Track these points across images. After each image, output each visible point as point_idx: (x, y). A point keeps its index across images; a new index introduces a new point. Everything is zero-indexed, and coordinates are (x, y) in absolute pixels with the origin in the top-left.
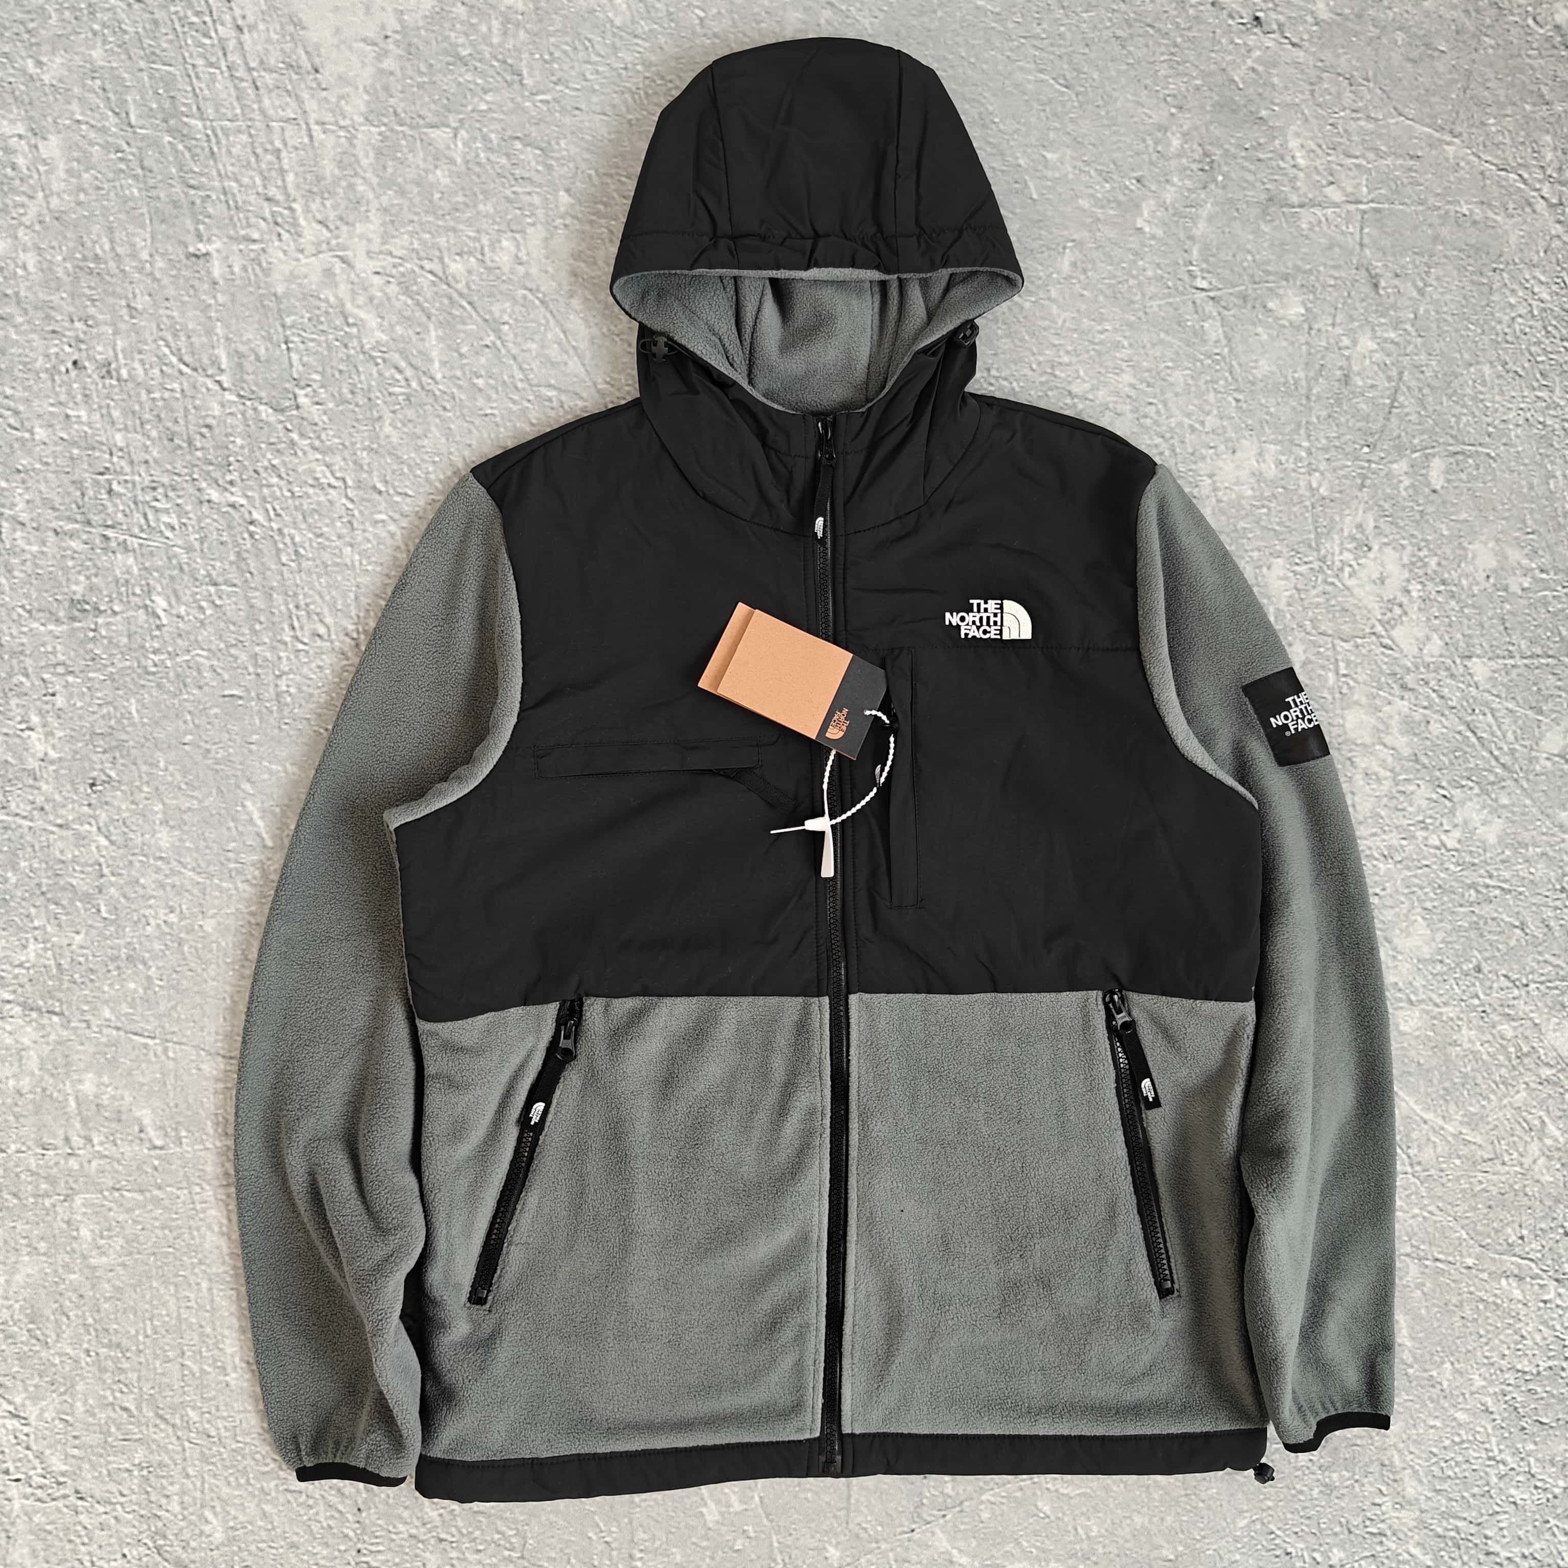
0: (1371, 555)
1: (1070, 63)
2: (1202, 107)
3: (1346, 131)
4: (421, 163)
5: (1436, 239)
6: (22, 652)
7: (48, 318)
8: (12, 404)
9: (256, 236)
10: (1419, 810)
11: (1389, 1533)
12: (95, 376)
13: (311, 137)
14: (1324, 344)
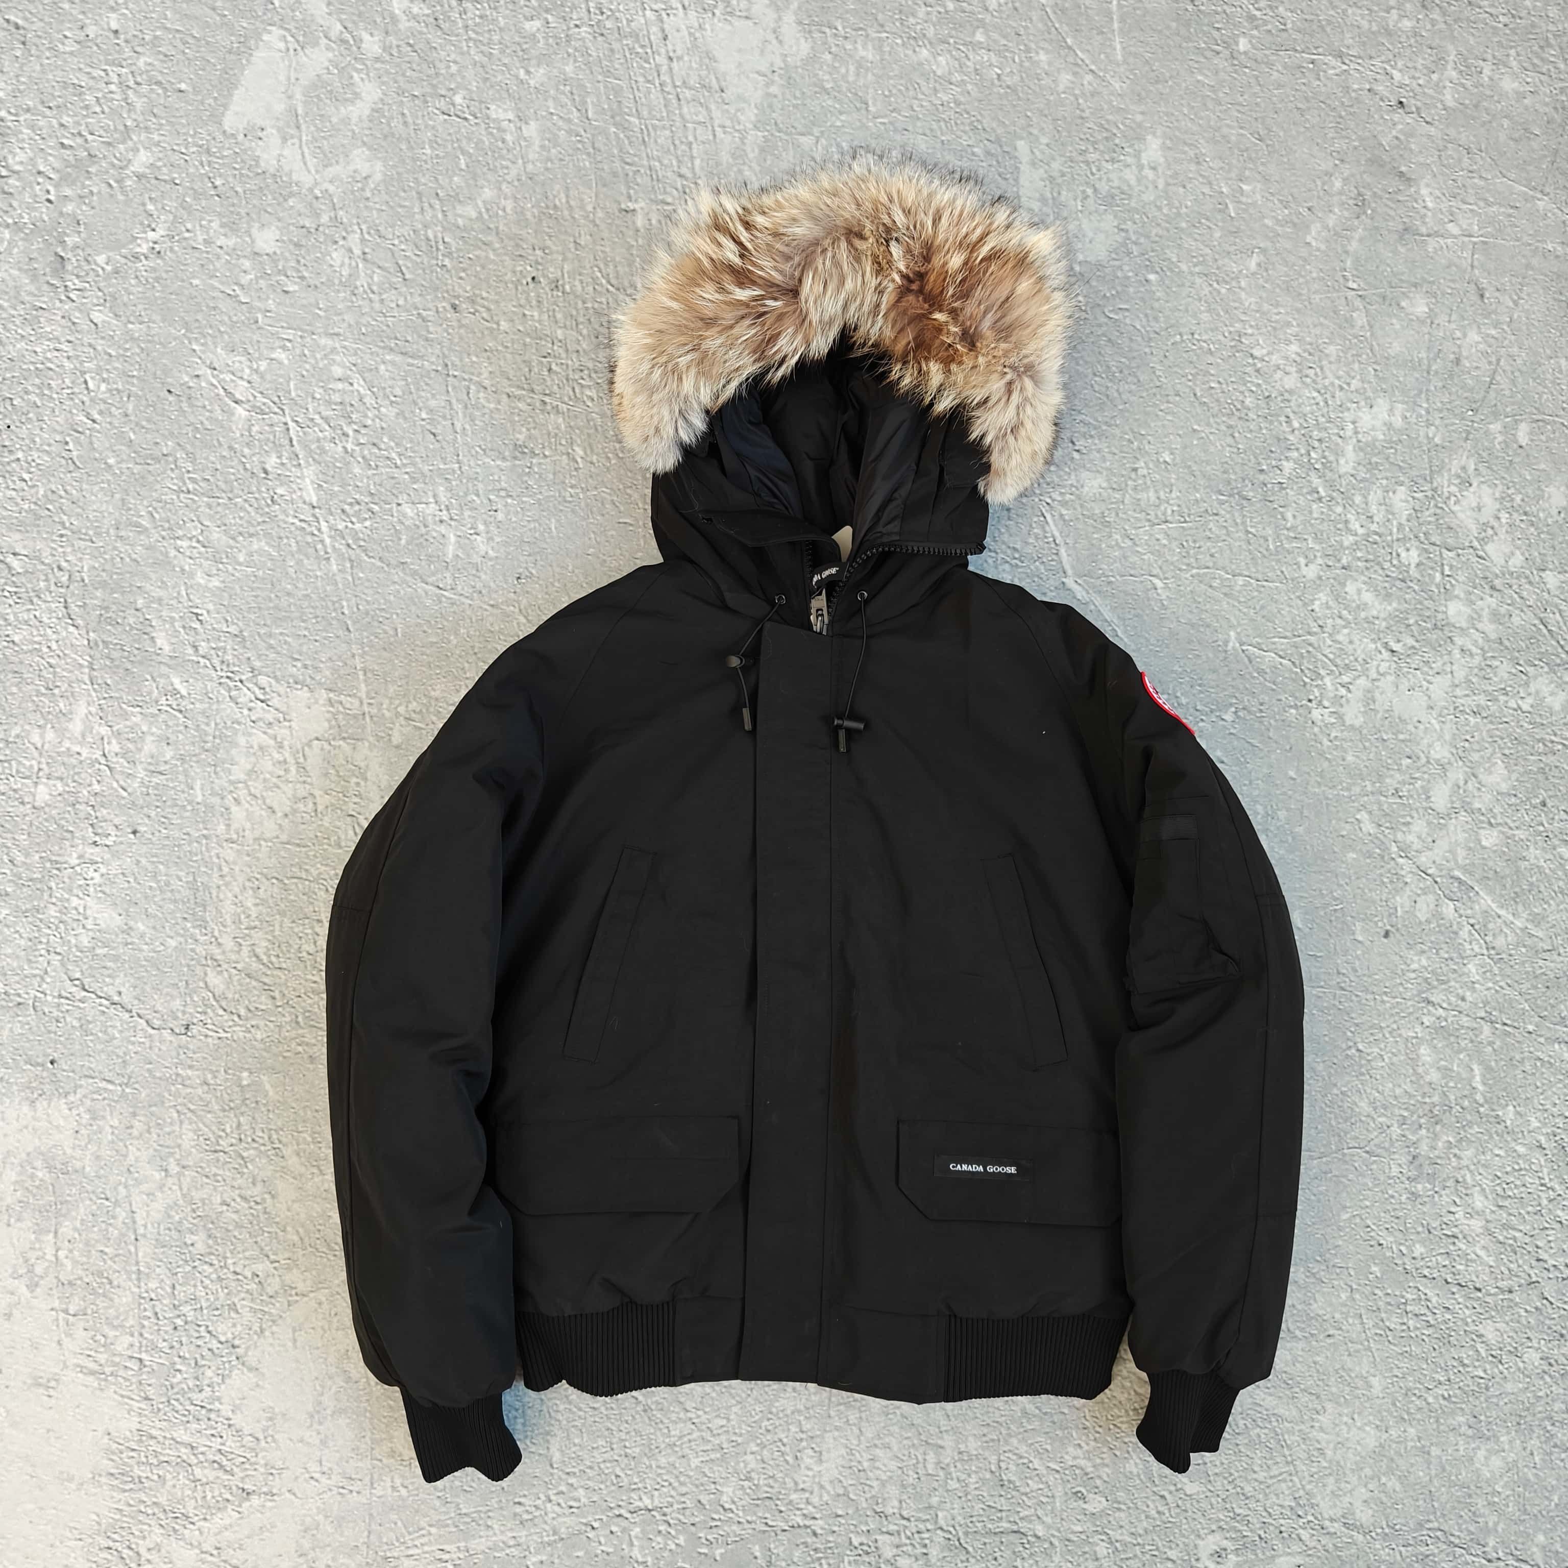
0: (1471, 489)
1: (1263, 124)
2: (1358, 161)
3: (1464, 186)
4: (791, 159)
5: (1528, 266)
6: (476, 479)
7: (517, 245)
8: (486, 303)
9: (669, 200)
10: (1501, 682)
11: (1460, 1236)
12: (547, 289)
13: (715, 135)
14: (1441, 334)
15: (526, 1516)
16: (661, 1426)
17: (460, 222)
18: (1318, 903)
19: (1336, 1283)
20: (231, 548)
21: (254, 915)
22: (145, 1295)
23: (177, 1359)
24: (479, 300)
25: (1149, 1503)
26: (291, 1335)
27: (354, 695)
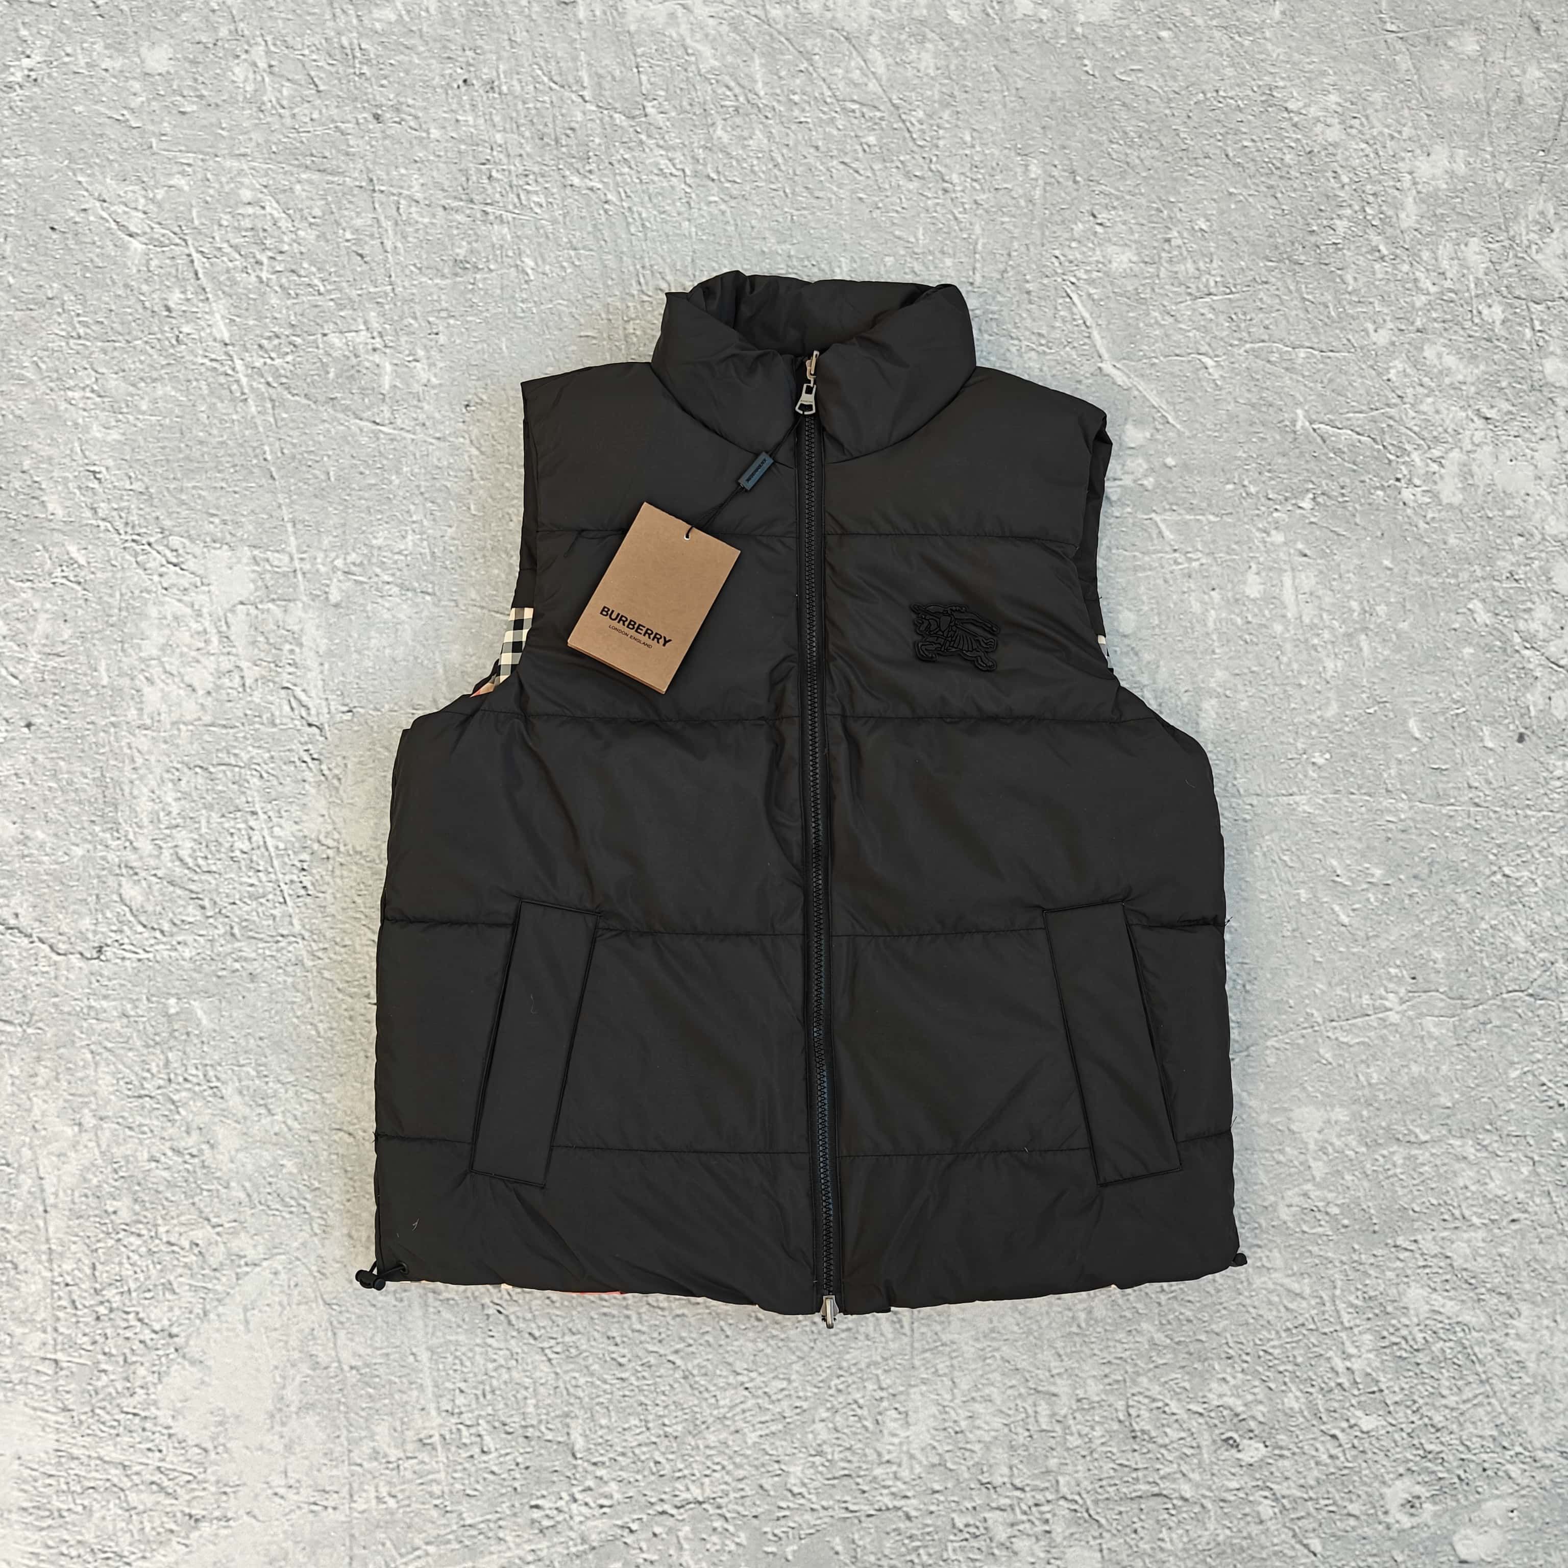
0: (1553, 235)
6: (412, 300)
7: (445, 47)
8: (412, 111)
12: (481, 91)
14: (1497, 72)
15: (546, 1523)
16: (706, 1395)
17: (378, 26)
18: (1435, 707)
19: (1513, 1155)
20: (132, 395)
21: (175, 811)
22: (59, 1279)
23: (101, 1357)
24: (404, 107)
25: (1318, 1445)
26: (242, 1316)
27: (283, 550)
